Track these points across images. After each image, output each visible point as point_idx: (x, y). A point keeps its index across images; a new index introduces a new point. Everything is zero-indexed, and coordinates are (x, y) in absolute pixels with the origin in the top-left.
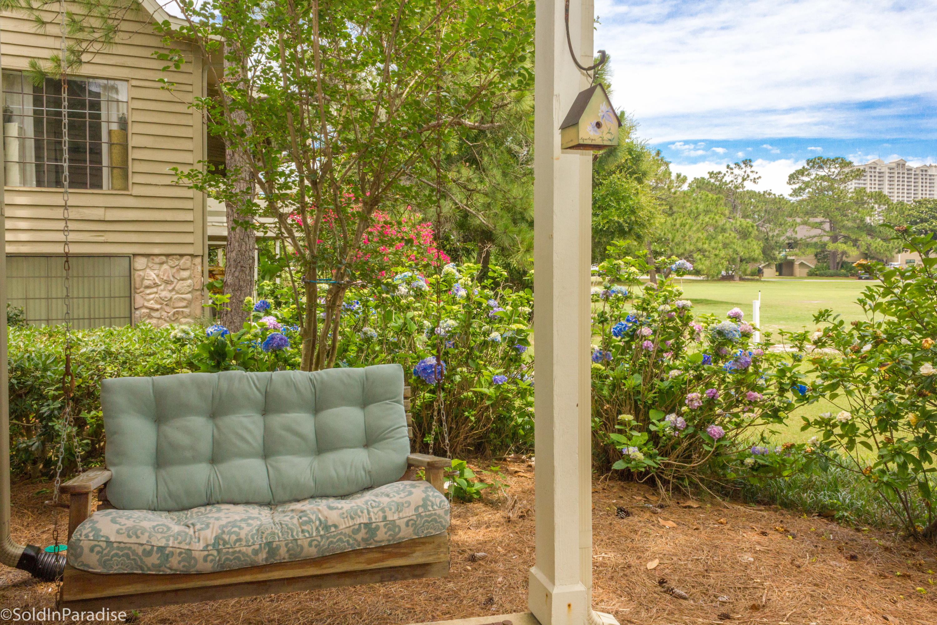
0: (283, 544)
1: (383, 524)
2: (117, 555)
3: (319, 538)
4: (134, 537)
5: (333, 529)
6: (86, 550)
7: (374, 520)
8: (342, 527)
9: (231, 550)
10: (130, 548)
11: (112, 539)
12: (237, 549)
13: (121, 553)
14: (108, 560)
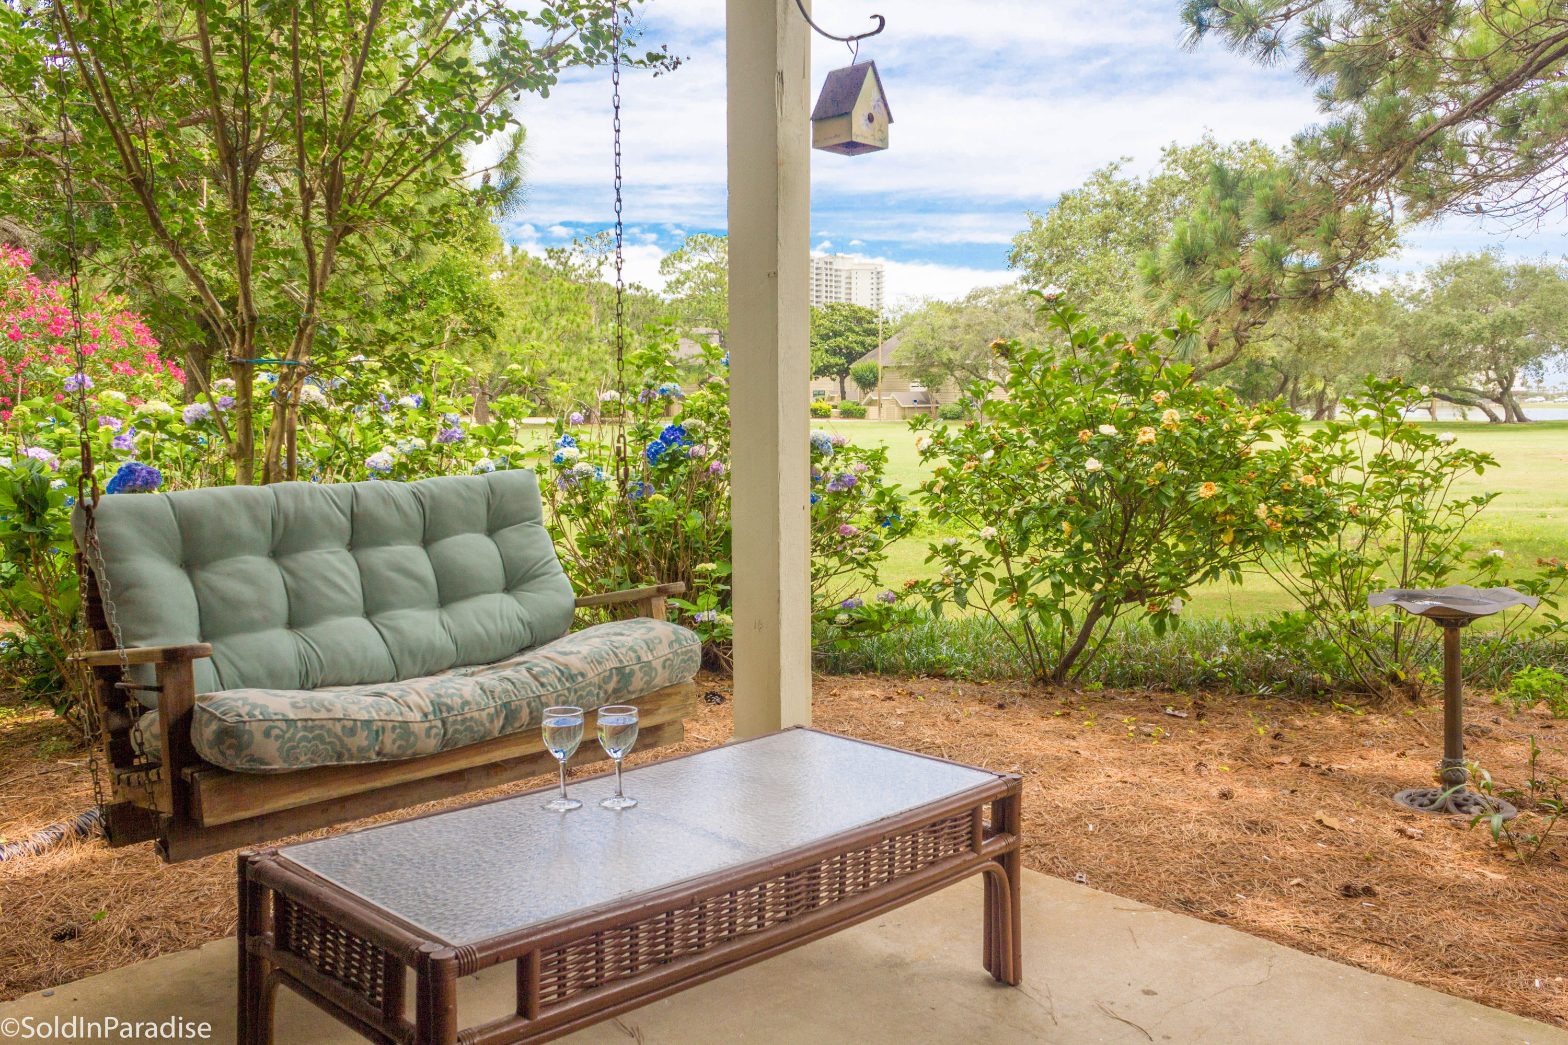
0: (524, 703)
1: (638, 667)
2: (304, 738)
3: (566, 692)
4: (323, 710)
5: (580, 679)
6: (258, 737)
7: (626, 663)
8: (591, 674)
9: (459, 718)
10: (322, 727)
11: (292, 716)
12: (468, 716)
13: (310, 736)
14: (293, 748)
